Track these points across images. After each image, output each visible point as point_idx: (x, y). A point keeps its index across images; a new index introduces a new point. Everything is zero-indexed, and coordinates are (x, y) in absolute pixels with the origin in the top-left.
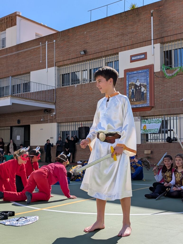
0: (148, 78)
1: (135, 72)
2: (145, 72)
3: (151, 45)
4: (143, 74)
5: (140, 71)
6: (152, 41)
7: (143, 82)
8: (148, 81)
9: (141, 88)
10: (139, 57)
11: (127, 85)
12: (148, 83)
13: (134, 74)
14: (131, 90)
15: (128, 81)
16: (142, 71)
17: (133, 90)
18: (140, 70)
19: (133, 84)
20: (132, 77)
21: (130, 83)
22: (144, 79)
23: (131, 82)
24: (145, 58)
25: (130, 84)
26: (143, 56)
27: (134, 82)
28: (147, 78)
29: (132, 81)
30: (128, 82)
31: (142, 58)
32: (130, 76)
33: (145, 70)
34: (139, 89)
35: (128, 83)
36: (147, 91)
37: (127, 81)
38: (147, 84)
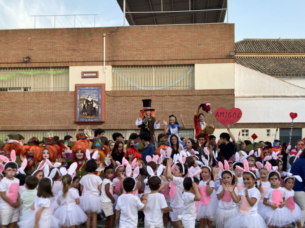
1: (87, 88)
2: (97, 89)
3: (103, 65)
4: (95, 91)
5: (92, 88)
6: (104, 62)
7: (94, 98)
8: (100, 98)
10: (90, 75)
11: (79, 99)
13: (85, 89)
16: (94, 88)
17: (85, 104)
18: (92, 87)
19: (84, 99)
20: (84, 92)
21: (81, 98)
22: (96, 95)
23: (82, 96)
24: (96, 77)
26: (95, 74)
27: (85, 97)
28: (99, 95)
30: (80, 96)
31: (94, 76)
32: (82, 91)
34: (90, 104)
35: (80, 98)
38: (99, 101)
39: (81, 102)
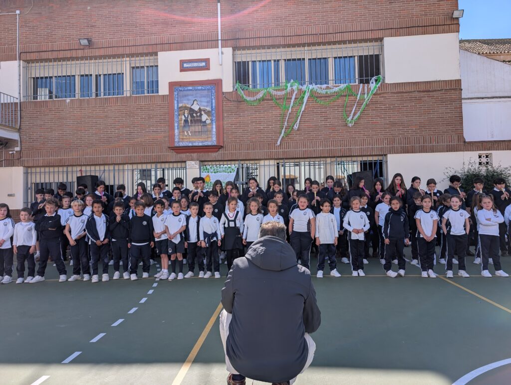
0: (214, 101)
1: (190, 88)
2: (208, 90)
3: (218, 47)
4: (205, 92)
5: (200, 88)
6: (220, 42)
7: (204, 106)
8: (214, 105)
9: (201, 115)
10: (195, 65)
11: (176, 108)
12: (214, 107)
13: (187, 90)
14: (183, 116)
15: (178, 101)
16: (203, 88)
18: (199, 86)
20: (185, 96)
21: (180, 105)
22: (206, 100)
23: (182, 103)
24: (207, 68)
25: (181, 107)
26: (203, 64)
27: (188, 104)
28: (212, 99)
29: (184, 102)
30: (178, 103)
31: (201, 67)
32: (181, 94)
33: (209, 87)
34: (197, 116)
35: (178, 106)
36: (212, 120)
37: (176, 102)
38: (212, 110)
39: (180, 113)
